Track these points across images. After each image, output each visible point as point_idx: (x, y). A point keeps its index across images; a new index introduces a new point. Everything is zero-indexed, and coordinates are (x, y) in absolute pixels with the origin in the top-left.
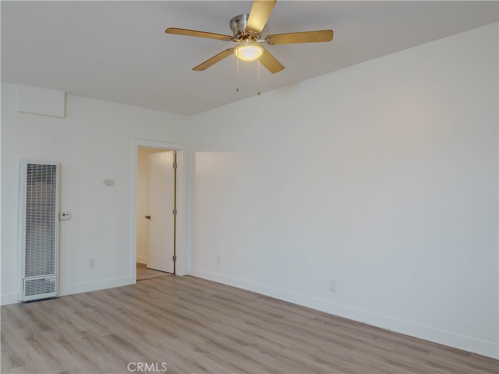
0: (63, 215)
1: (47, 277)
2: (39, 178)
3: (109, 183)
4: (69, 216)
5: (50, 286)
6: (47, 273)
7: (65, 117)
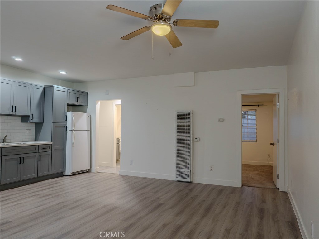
0: (196, 138)
1: (186, 171)
2: (184, 120)
3: (221, 120)
4: (199, 139)
5: (187, 176)
6: (186, 168)
7: (194, 86)
